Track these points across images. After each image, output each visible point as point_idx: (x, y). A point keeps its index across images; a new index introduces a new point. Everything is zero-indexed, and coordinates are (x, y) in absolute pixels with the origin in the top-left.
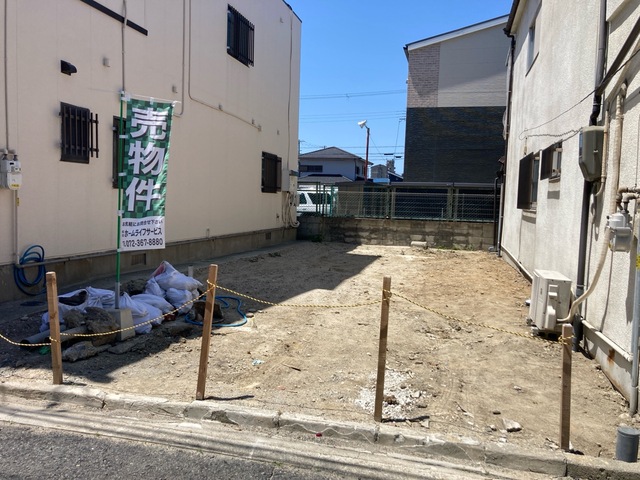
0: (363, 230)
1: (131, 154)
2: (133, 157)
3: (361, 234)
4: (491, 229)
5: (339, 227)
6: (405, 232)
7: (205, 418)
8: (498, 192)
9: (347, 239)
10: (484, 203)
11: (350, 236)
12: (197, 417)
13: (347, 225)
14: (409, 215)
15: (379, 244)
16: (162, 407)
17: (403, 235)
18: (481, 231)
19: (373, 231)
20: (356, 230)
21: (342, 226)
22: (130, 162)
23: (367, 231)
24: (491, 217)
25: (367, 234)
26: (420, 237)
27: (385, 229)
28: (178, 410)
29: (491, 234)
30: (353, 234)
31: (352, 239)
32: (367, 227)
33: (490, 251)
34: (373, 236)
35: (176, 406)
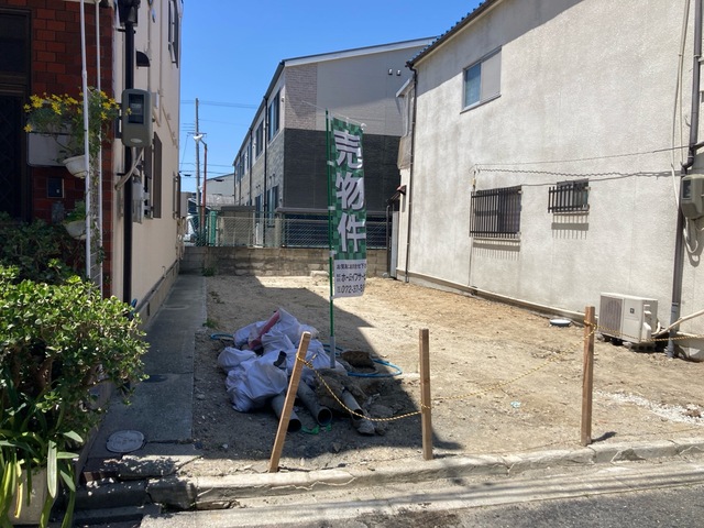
0: (256, 260)
1: (338, 185)
2: (340, 189)
3: (255, 265)
4: (385, 255)
5: (228, 259)
6: (302, 261)
7: (615, 460)
8: (391, 220)
9: (239, 272)
10: (377, 230)
11: (242, 268)
12: (607, 461)
13: (239, 255)
14: (307, 243)
15: (275, 275)
16: (572, 458)
17: (301, 265)
18: (374, 258)
19: (268, 262)
20: (249, 260)
21: (232, 256)
22: (338, 194)
23: (262, 261)
24: (384, 244)
25: (262, 264)
26: (318, 266)
27: (282, 259)
28: (588, 457)
29: (384, 261)
30: (245, 265)
31: (244, 271)
32: (262, 257)
33: (384, 277)
34: (268, 266)
35: (584, 454)
